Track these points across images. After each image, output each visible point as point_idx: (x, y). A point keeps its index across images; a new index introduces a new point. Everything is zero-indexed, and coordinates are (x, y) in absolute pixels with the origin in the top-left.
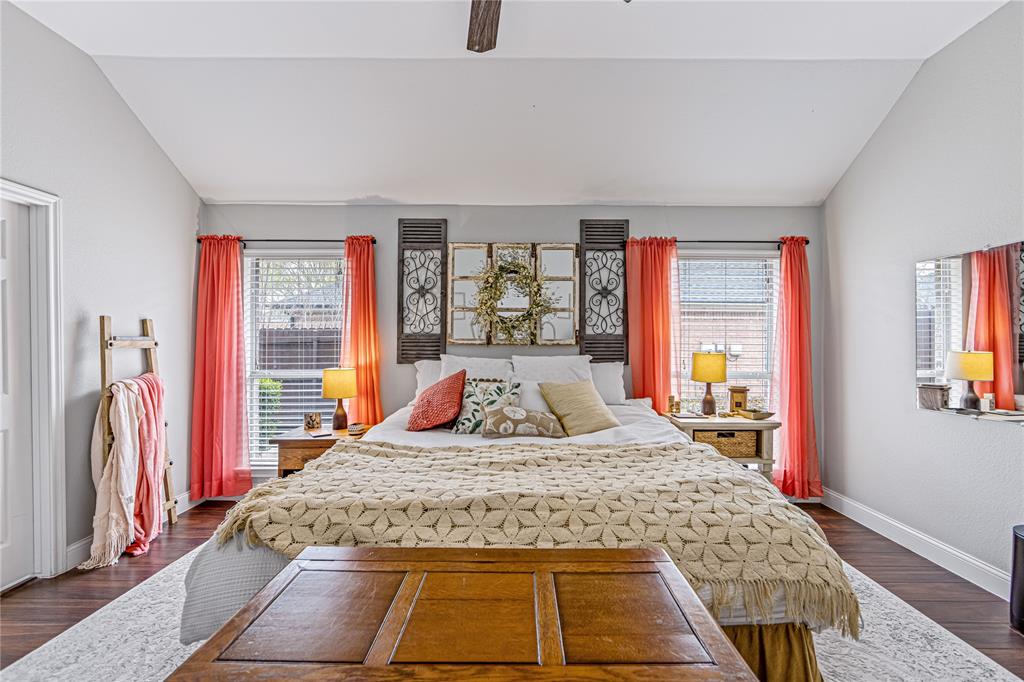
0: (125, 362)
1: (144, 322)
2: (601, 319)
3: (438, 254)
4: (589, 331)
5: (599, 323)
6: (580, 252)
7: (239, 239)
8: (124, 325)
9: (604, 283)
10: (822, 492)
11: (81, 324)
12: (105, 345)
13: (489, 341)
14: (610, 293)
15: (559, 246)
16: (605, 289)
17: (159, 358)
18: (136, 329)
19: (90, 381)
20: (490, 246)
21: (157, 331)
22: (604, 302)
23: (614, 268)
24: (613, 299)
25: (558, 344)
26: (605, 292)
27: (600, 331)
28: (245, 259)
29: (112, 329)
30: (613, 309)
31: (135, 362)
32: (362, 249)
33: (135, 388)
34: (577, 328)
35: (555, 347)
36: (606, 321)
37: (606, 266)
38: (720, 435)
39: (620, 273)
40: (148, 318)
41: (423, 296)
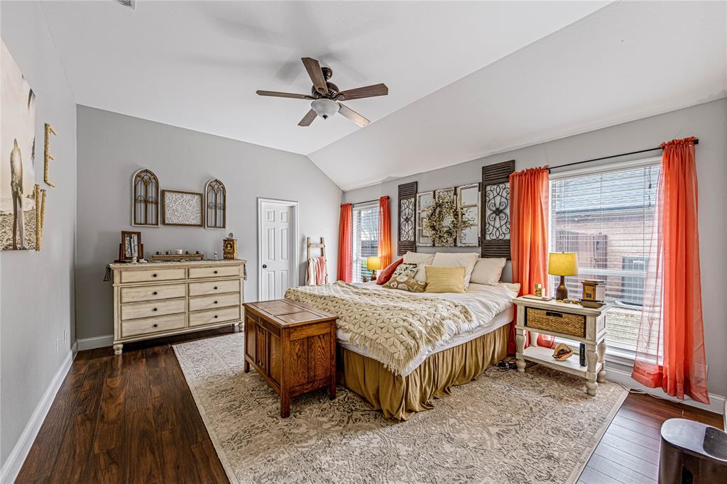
0: (315, 252)
1: (321, 239)
2: (495, 230)
3: (413, 200)
4: (488, 238)
5: (494, 233)
6: (482, 188)
7: (351, 204)
8: (315, 239)
9: (498, 206)
10: (708, 399)
11: (303, 240)
12: (308, 246)
13: (434, 245)
14: (501, 211)
15: (469, 186)
16: (497, 209)
17: (326, 251)
18: (319, 241)
19: (305, 260)
20: (434, 192)
21: (326, 242)
22: (497, 218)
23: (505, 195)
24: (504, 216)
25: (469, 246)
26: (498, 212)
27: (494, 238)
28: (354, 212)
29: (311, 241)
30: (503, 222)
31: (318, 252)
32: (385, 201)
33: (316, 261)
34: (480, 236)
35: (468, 248)
36: (499, 230)
37: (500, 194)
38: (548, 314)
39: (508, 198)
40: (323, 236)
41: (407, 222)
